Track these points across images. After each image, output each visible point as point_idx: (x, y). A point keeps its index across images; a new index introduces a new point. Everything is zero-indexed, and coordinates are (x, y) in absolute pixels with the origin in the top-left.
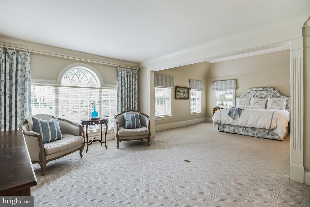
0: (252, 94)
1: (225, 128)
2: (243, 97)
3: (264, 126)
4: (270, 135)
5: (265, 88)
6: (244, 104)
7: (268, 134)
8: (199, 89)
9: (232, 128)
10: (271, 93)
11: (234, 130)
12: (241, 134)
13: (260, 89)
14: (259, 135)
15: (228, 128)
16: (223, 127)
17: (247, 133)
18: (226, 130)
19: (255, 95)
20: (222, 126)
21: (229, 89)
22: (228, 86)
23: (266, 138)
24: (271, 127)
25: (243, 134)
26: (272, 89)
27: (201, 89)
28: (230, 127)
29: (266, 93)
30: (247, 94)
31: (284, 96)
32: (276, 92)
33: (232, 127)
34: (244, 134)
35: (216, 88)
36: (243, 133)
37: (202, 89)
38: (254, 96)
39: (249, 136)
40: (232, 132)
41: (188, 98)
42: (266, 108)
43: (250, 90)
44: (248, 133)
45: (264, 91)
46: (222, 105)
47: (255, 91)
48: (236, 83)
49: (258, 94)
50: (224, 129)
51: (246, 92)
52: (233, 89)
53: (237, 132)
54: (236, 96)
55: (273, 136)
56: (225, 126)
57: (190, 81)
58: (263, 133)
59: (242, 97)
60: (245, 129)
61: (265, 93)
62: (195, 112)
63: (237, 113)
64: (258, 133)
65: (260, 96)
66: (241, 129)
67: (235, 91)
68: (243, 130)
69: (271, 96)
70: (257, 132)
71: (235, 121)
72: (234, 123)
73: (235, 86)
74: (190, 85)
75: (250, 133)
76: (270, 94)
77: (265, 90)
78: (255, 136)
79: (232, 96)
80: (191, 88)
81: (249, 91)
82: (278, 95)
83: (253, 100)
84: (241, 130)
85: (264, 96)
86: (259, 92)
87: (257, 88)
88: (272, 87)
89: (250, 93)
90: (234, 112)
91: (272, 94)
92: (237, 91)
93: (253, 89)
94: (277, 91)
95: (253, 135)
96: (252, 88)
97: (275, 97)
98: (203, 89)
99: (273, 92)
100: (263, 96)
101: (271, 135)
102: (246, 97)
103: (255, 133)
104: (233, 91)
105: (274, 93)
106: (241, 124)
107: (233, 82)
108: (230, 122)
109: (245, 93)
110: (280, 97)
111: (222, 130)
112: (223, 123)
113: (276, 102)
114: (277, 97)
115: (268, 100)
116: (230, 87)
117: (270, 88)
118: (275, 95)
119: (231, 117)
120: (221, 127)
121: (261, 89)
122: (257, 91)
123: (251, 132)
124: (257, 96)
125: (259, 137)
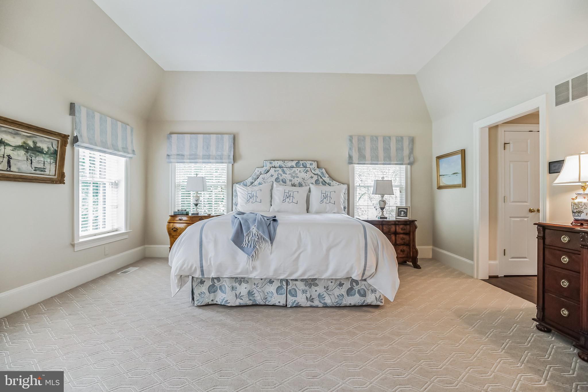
0: (272, 176)
1: (219, 291)
2: (252, 183)
3: (348, 272)
4: (355, 294)
5: (301, 162)
6: (258, 200)
7: (350, 292)
8: (118, 150)
9: (243, 289)
10: (313, 175)
11: (250, 293)
12: (274, 306)
13: (290, 164)
14: (328, 301)
15: (228, 289)
16: (212, 289)
17: (291, 300)
18: (220, 298)
19: (281, 178)
20: (208, 283)
21: (216, 159)
22: (213, 151)
23: (345, 307)
24: (366, 273)
25: (281, 304)
26: (315, 165)
27: (125, 150)
28: (237, 284)
29: (303, 175)
30: (261, 174)
31: (338, 183)
32: (322, 173)
33: (244, 285)
34: (283, 302)
35: (178, 155)
36: (278, 299)
37: (130, 151)
38: (277, 180)
39: (298, 306)
40: (246, 301)
41: (60, 179)
42: (308, 211)
43: (269, 165)
44: (294, 299)
45: (299, 169)
46: (196, 205)
47: (280, 167)
48: (234, 143)
49: (287, 177)
50: (215, 296)
51: (257, 169)
52: (227, 161)
53: (259, 299)
54: (234, 181)
55: (364, 295)
56: (217, 284)
57: (72, 108)
58: (338, 291)
59: (249, 184)
60: (285, 287)
61: (301, 174)
62: (101, 230)
63: (264, 232)
64: (325, 294)
65: (290, 181)
66: (272, 288)
67: (231, 165)
68: (279, 289)
69: (313, 181)
70: (320, 289)
71: (258, 263)
72: (251, 272)
73: (230, 151)
74: (75, 125)
75: (301, 299)
76: (312, 177)
77: (302, 166)
78: (316, 303)
79: (224, 179)
80: (76, 140)
81: (268, 168)
82: (327, 179)
83: (279, 190)
84: (274, 292)
85: (299, 180)
86: (288, 171)
87: (283, 161)
88: (314, 161)
89: (268, 171)
90: (254, 229)
91: (315, 177)
92: (236, 165)
93: (276, 162)
94: (324, 171)
95: (309, 304)
96: (274, 160)
97: (321, 184)
98: (133, 151)
99: (318, 171)
100: (296, 181)
101: (357, 295)
102: (260, 184)
103: (315, 295)
104: (225, 166)
105: (320, 174)
106: (276, 271)
107: (227, 141)
108: (239, 271)
109: (257, 171)
110: (329, 184)
111: (207, 300)
112: (213, 275)
113: (329, 195)
114: (324, 183)
115: (310, 191)
116: (219, 153)
117: (311, 162)
118: (321, 180)
119: (242, 248)
120: (204, 288)
121: (294, 164)
122: (285, 169)
123: (304, 292)
124: (284, 182)
125: (326, 306)
